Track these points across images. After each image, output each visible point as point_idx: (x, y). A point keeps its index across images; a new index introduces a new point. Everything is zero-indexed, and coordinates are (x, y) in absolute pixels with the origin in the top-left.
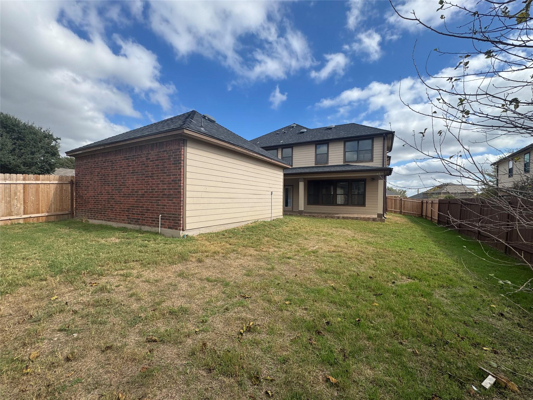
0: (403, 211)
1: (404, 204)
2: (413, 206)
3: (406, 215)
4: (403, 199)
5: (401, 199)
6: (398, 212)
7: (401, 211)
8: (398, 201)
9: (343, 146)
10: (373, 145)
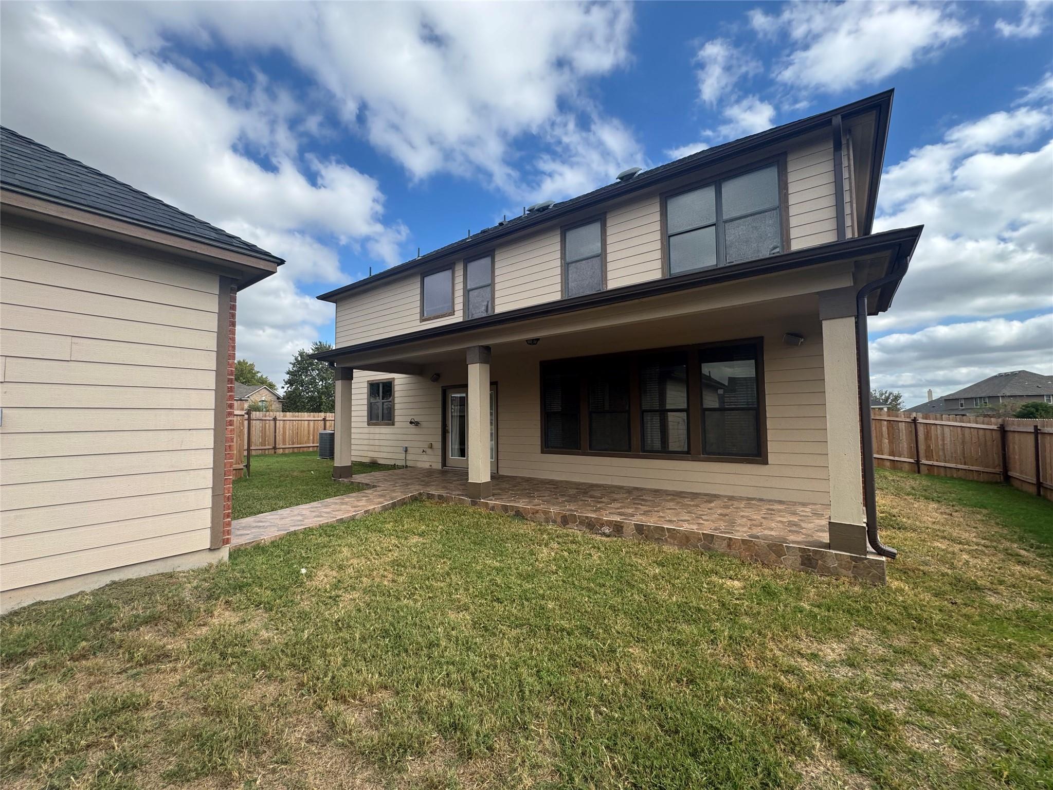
0: (924, 461)
1: (928, 436)
2: (963, 442)
3: (938, 477)
4: (921, 420)
5: (915, 420)
6: (907, 466)
7: (918, 462)
8: (902, 426)
9: (657, 217)
10: (783, 186)
